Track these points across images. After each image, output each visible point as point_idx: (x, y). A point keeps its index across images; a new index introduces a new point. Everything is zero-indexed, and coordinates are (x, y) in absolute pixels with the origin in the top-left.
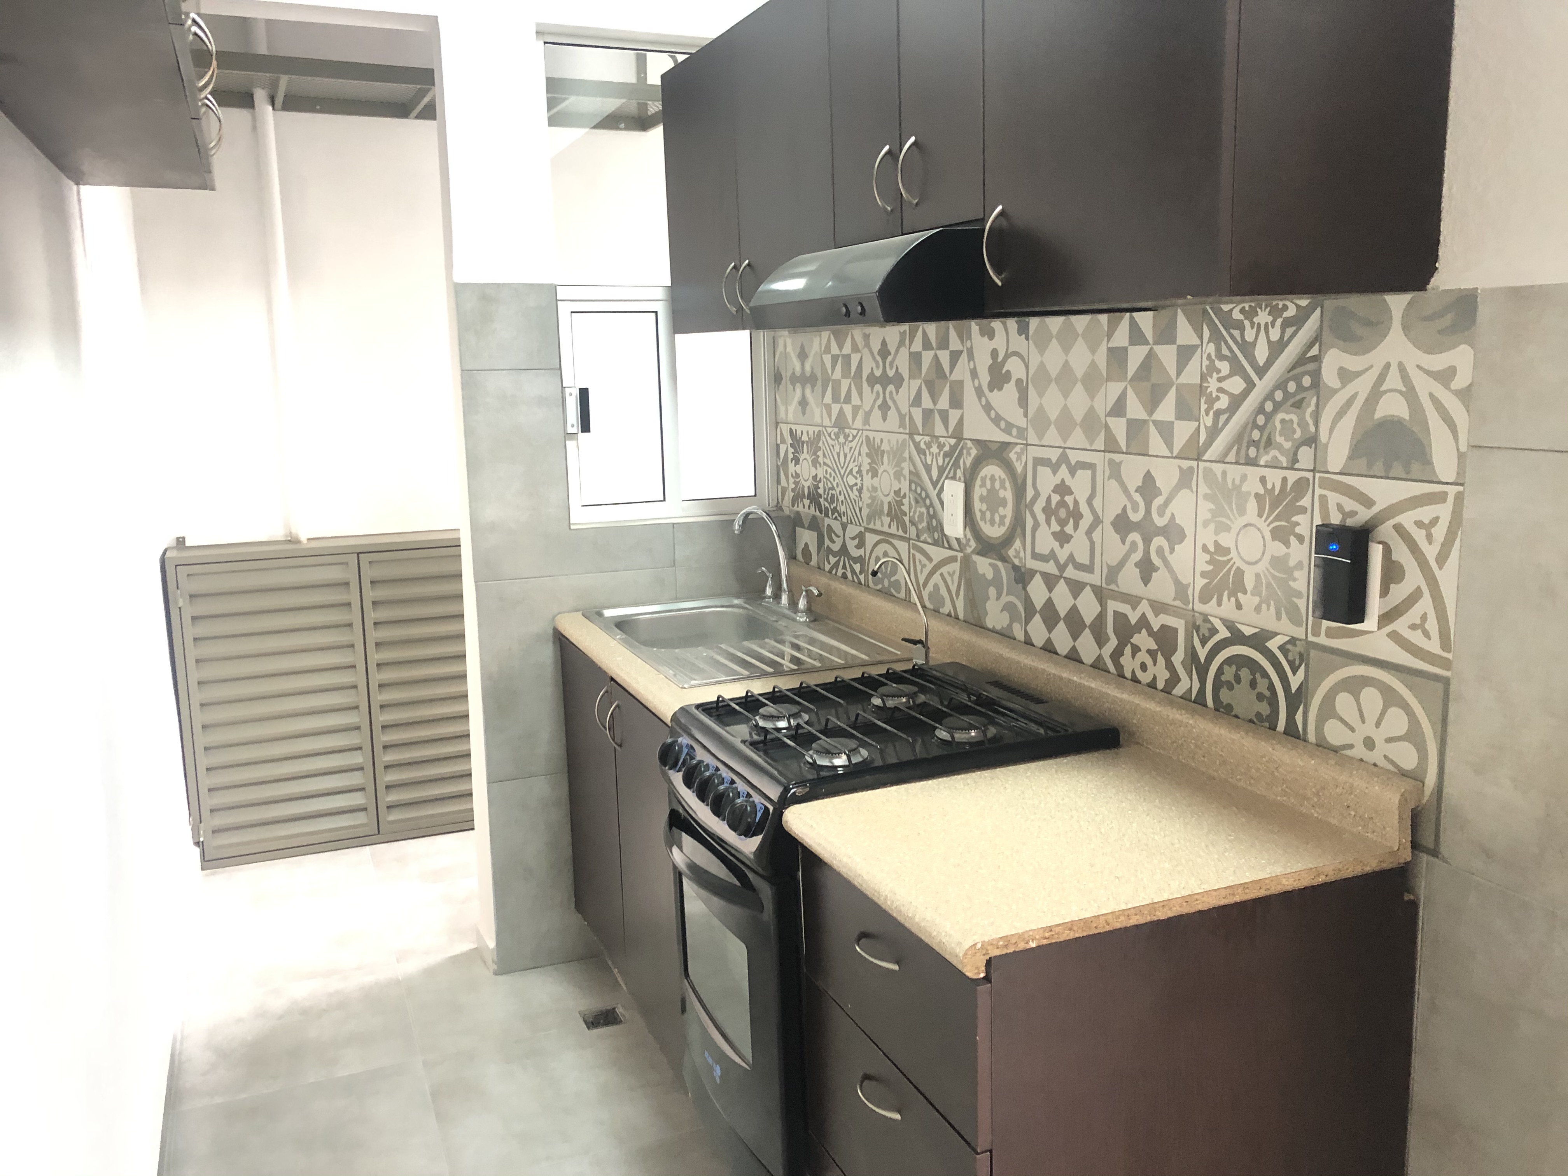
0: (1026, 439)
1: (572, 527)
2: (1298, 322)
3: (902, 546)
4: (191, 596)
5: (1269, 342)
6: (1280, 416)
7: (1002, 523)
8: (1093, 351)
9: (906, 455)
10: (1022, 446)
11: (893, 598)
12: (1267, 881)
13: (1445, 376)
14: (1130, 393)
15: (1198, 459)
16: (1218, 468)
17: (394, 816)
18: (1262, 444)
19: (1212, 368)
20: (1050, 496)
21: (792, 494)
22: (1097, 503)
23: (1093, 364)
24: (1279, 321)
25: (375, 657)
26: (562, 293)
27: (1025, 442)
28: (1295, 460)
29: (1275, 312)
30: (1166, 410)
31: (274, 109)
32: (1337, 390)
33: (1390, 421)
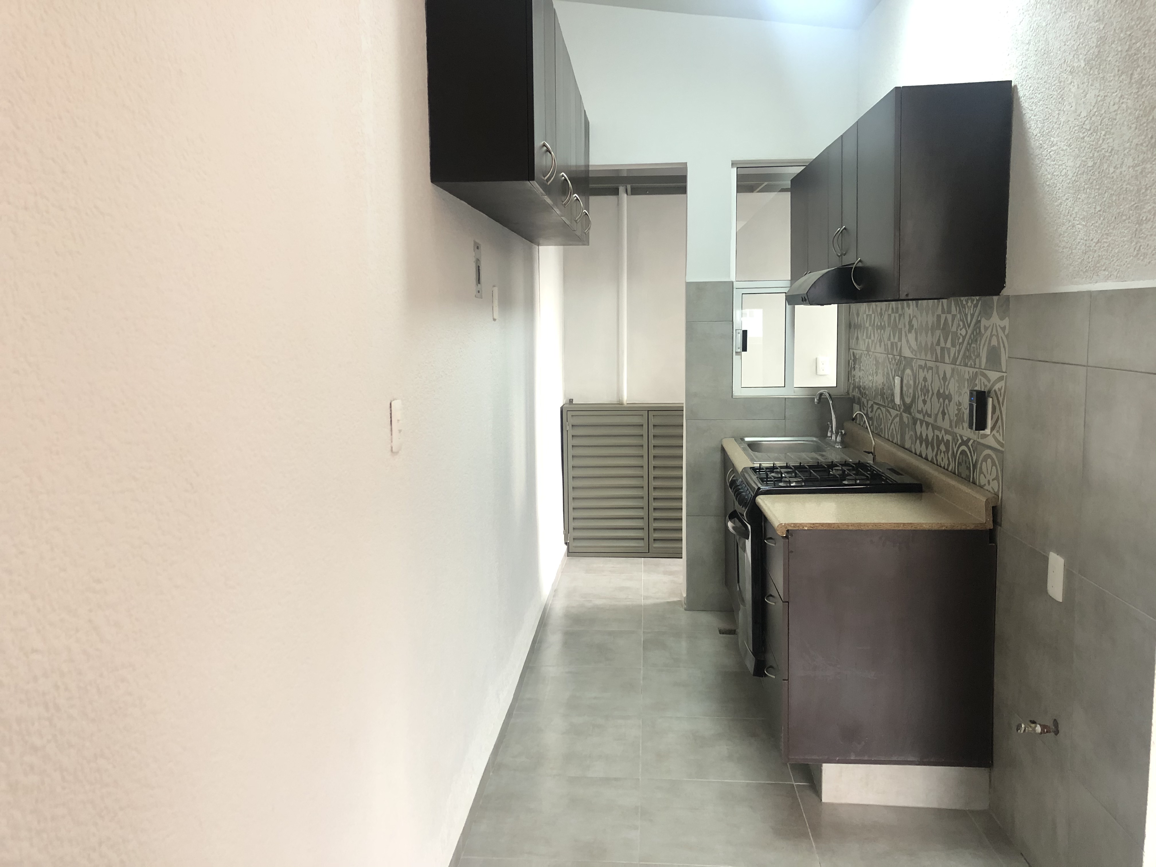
1: (733, 397)
2: (976, 306)
3: (884, 409)
4: (572, 426)
5: (971, 314)
6: (972, 345)
7: (910, 397)
8: (933, 316)
9: (886, 364)
10: (915, 359)
12: (915, 525)
14: (941, 335)
15: (955, 364)
16: (960, 367)
17: (657, 545)
18: (969, 357)
19: (959, 325)
20: (922, 383)
21: (852, 386)
22: (933, 385)
23: (933, 322)
24: (973, 306)
25: (653, 463)
26: (736, 285)
27: (916, 357)
28: (975, 364)
29: (972, 302)
30: (949, 343)
31: (627, 195)
32: (984, 335)
33: (994, 347)
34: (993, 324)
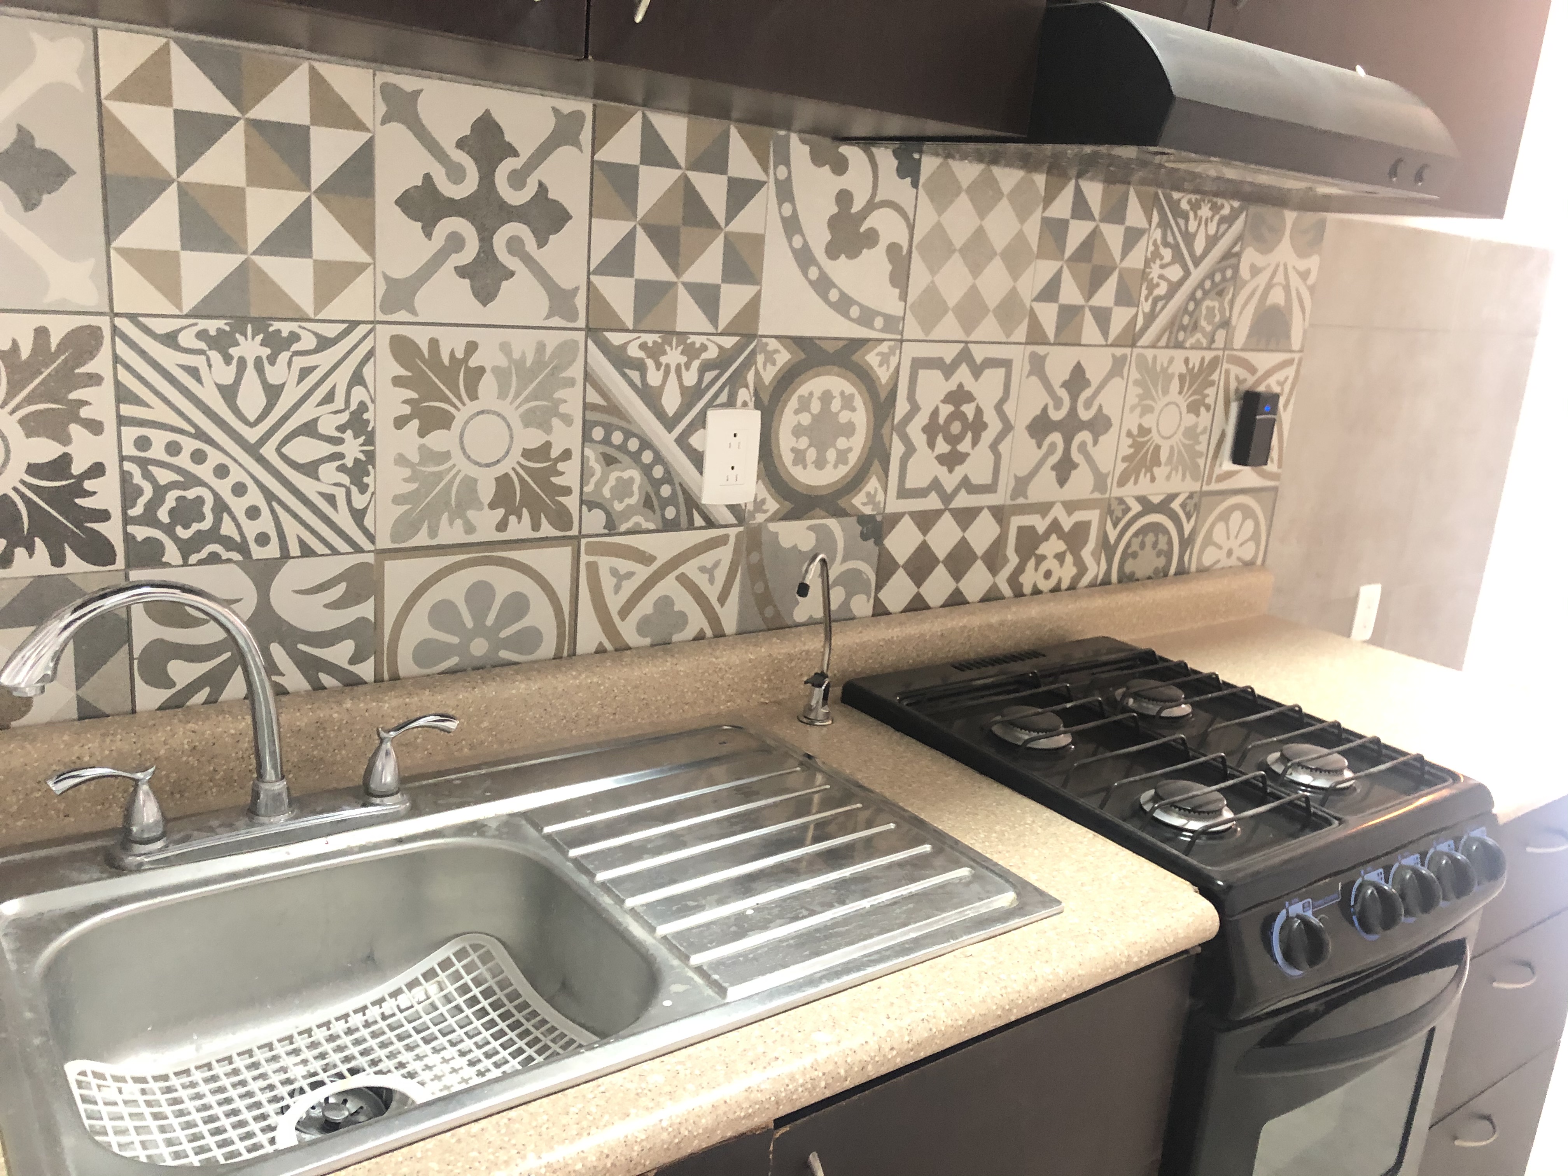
0: (902, 334)
2: (1229, 220)
3: (550, 557)
5: (1207, 236)
6: (1207, 303)
7: (841, 462)
8: (1022, 220)
9: (576, 373)
10: (892, 343)
11: (510, 671)
13: (1304, 275)
14: (1066, 275)
15: (1133, 345)
16: (1149, 353)
18: (1190, 328)
19: (1157, 255)
20: (937, 409)
22: (1009, 406)
23: (1020, 236)
24: (1217, 218)
27: (899, 337)
28: (1213, 341)
29: (1215, 208)
30: (1105, 296)
32: (1245, 283)
33: (1275, 308)
34: (1278, 266)
